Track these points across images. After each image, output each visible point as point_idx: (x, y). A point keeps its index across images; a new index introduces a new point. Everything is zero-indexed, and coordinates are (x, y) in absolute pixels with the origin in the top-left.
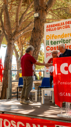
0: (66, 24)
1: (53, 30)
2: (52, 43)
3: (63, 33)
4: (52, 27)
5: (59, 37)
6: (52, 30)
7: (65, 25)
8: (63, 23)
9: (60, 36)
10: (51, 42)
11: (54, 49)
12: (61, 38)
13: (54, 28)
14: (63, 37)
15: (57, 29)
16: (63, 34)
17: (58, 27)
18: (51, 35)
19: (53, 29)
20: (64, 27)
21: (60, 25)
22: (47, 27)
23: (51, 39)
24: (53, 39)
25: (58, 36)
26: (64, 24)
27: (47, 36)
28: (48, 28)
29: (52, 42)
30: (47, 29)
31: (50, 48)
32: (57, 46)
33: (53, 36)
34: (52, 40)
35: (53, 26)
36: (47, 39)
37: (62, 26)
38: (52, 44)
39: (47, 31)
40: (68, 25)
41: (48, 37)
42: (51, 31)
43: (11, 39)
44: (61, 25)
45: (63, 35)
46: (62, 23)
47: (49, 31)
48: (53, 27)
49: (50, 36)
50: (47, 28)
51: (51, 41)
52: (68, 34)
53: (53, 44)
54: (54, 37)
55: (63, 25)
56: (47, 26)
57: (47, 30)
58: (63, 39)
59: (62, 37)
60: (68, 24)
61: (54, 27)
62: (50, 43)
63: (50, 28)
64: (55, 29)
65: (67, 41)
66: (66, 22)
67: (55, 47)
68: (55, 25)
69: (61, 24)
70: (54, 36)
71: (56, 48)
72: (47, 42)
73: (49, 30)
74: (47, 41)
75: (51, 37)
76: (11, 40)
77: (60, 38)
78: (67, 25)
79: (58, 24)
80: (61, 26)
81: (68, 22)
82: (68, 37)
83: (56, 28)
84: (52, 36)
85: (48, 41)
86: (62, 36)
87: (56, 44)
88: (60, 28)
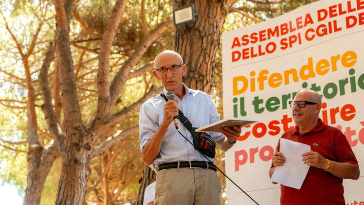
0: (320, 19)
1: (261, 54)
2: (261, 106)
3: (310, 60)
4: (258, 43)
5: (291, 76)
6: (256, 52)
7: (314, 26)
8: (308, 16)
9: (293, 71)
10: (257, 101)
11: (268, 130)
12: (301, 81)
13: (264, 44)
14: (312, 75)
15: (279, 46)
16: (307, 63)
17: (281, 37)
18: (253, 74)
19: (263, 50)
20: (310, 35)
21: (294, 26)
22: (234, 45)
23: (253, 89)
24: (262, 88)
25: (287, 73)
26: (311, 22)
27: (236, 80)
28: (240, 49)
29: (261, 101)
30: (234, 53)
31: (250, 129)
32: (285, 117)
33: (262, 78)
34: (258, 93)
35: (261, 36)
36: (236, 91)
37: (303, 31)
38: (258, 111)
39: (234, 60)
40: (332, 20)
41: (240, 85)
42: (251, 60)
43: (77, 146)
44: (299, 27)
45: (309, 66)
46: (303, 20)
47: (244, 58)
48: (261, 40)
49: (249, 78)
50: (236, 48)
51: (256, 98)
52: (335, 59)
53: (262, 109)
54: (266, 82)
55: (309, 26)
56: (236, 39)
57: (236, 56)
58: (310, 82)
59: (303, 77)
60: (331, 16)
61: (268, 42)
62: (249, 107)
63: (250, 45)
64: (271, 48)
65: (330, 91)
66: (319, 12)
67: (277, 122)
68: (270, 31)
69: (298, 23)
70: (268, 76)
71: (281, 126)
72: (238, 103)
73: (244, 54)
74: (235, 100)
75: (253, 81)
76: (79, 150)
77: (296, 80)
78: (325, 22)
79: (286, 25)
80: (295, 33)
81: (331, 8)
82: (334, 69)
83: (273, 44)
84: (257, 76)
85: (242, 99)
86: (307, 72)
87: (276, 108)
88: (291, 42)
